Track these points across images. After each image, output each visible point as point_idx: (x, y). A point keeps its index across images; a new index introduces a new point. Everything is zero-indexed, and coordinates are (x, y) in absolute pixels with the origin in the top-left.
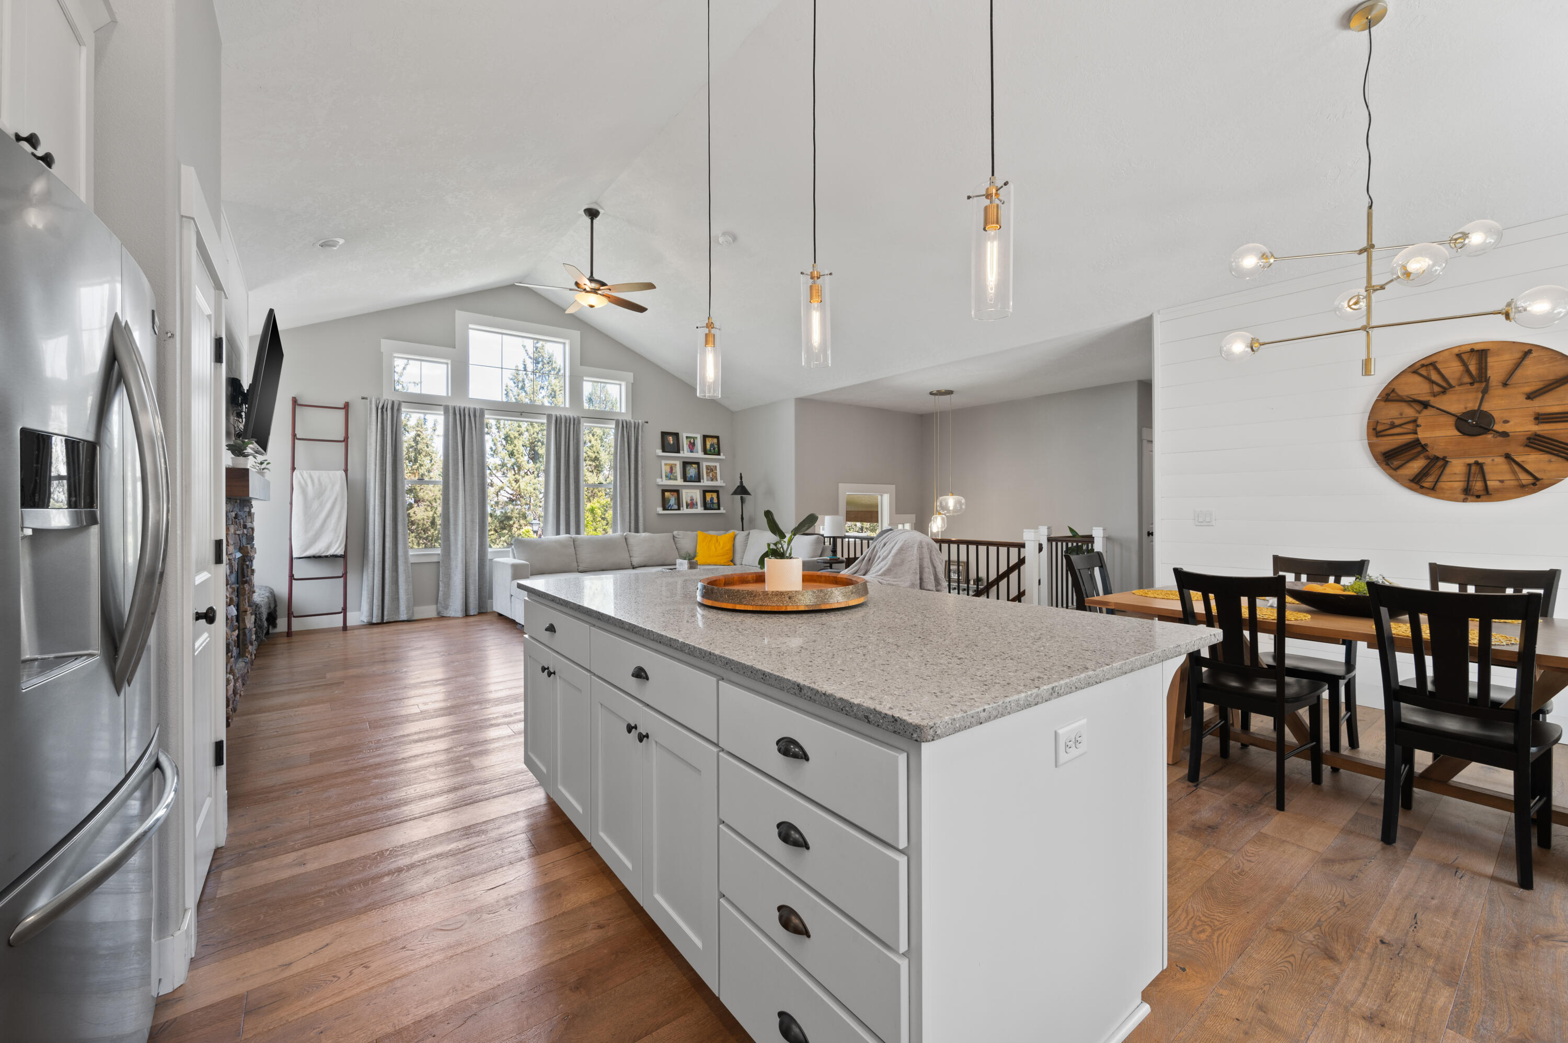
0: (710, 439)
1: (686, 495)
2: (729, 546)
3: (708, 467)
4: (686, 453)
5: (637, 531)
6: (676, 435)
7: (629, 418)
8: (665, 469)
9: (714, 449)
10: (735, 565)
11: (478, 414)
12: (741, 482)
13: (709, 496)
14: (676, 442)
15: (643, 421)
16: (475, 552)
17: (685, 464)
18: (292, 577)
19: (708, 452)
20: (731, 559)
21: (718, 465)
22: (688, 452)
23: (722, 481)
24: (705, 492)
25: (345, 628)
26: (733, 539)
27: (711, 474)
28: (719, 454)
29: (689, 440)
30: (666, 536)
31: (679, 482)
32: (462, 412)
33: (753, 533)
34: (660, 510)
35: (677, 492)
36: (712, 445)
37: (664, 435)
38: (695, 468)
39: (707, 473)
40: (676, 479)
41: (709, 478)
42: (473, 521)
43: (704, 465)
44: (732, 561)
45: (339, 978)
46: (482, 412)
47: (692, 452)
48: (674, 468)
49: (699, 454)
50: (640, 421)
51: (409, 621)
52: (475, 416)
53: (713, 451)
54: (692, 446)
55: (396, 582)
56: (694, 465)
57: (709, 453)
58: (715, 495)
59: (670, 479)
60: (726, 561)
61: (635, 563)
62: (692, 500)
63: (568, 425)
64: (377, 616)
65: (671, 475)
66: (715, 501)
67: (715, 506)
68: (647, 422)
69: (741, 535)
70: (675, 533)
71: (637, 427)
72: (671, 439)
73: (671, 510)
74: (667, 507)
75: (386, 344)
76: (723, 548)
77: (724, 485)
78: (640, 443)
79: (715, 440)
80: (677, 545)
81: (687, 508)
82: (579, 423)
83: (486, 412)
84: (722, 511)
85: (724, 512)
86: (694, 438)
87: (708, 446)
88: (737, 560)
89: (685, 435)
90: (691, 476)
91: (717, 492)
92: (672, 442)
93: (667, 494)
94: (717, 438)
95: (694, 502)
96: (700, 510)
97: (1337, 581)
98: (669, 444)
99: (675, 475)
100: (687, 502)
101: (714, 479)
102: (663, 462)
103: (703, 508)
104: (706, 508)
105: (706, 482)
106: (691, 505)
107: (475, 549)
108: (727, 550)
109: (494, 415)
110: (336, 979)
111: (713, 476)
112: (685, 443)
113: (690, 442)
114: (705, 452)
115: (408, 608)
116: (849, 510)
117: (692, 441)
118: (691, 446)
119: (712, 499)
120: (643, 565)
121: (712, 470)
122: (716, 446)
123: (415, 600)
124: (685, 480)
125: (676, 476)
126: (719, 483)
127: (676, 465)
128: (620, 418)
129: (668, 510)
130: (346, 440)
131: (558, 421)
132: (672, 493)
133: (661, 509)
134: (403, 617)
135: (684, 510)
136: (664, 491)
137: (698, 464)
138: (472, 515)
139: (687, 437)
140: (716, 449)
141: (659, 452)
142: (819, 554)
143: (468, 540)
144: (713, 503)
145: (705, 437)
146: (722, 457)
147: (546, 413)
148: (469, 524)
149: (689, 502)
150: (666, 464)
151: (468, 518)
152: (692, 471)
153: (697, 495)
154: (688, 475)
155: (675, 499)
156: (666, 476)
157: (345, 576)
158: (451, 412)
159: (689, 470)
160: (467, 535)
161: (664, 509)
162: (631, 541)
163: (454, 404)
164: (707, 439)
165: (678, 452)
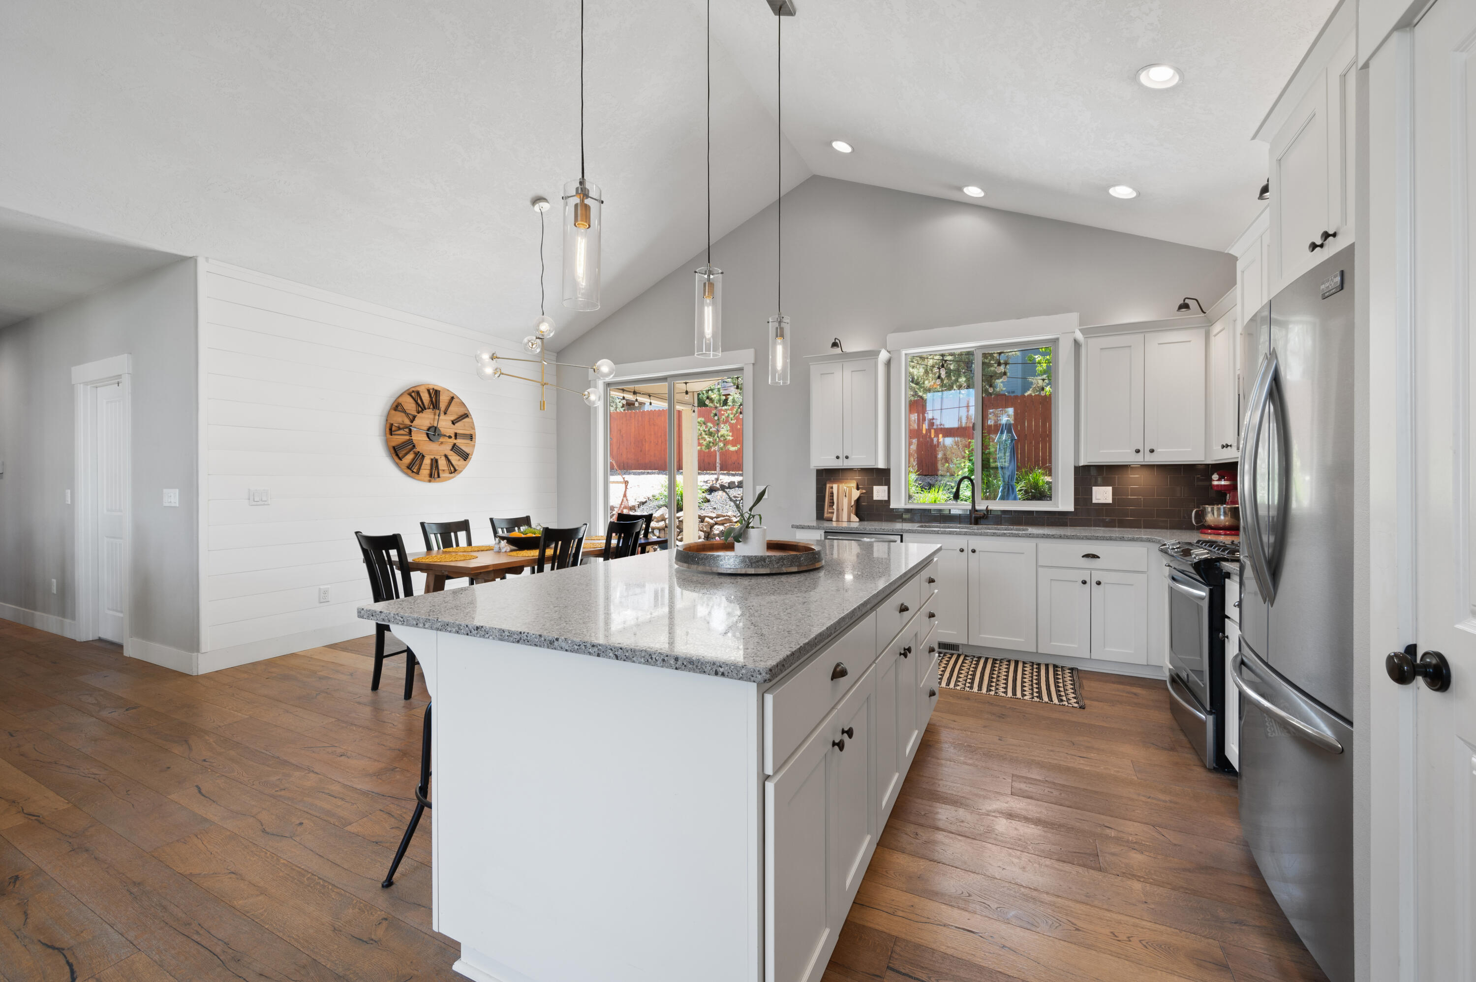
45: (1140, 941)
97: (519, 529)
110: (1144, 942)
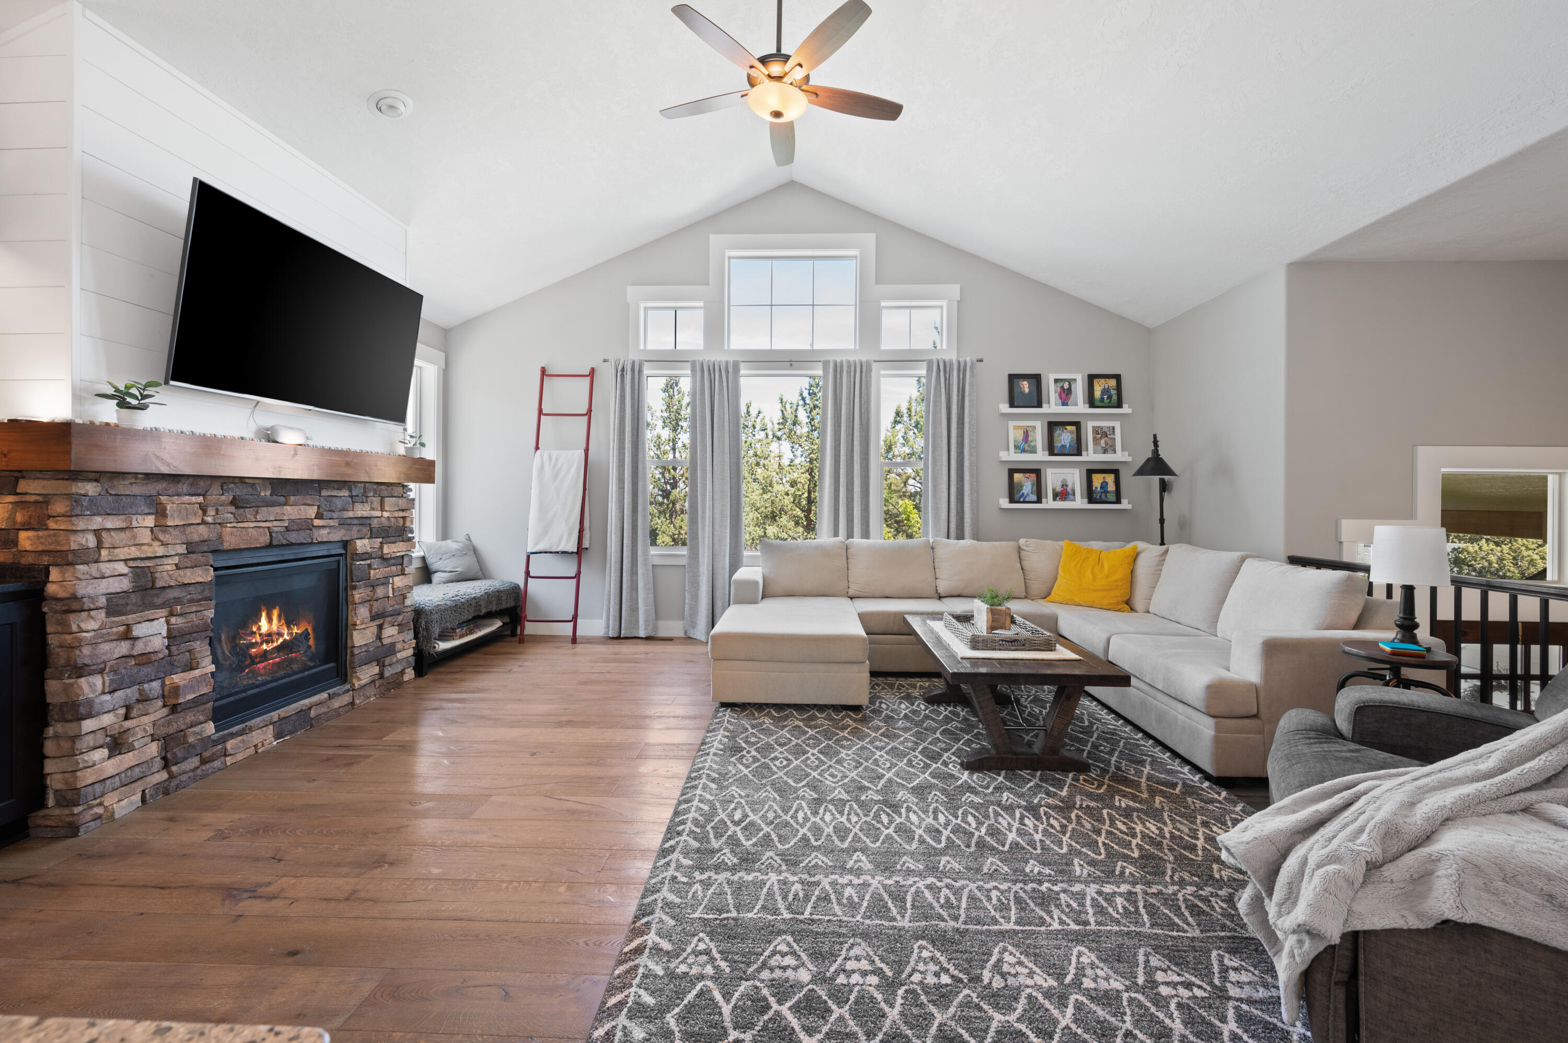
0: (1103, 380)
1: (1052, 479)
2: (1121, 573)
3: (1096, 430)
4: (1053, 407)
5: (960, 536)
6: (1036, 379)
7: (951, 356)
8: (1014, 434)
9: (1110, 397)
10: (1132, 609)
11: (731, 370)
12: (1156, 451)
13: (1097, 480)
14: (1034, 389)
15: (974, 359)
16: (724, 556)
17: (1053, 426)
18: (527, 573)
19: (1097, 403)
20: (1126, 599)
21: (1117, 425)
22: (1056, 405)
23: (1126, 453)
24: (1090, 473)
25: (574, 640)
26: (1131, 559)
27: (1103, 441)
28: (1119, 405)
29: (1060, 384)
30: (1007, 546)
31: (1041, 455)
32: (711, 368)
33: (1176, 551)
34: (1004, 503)
35: (1037, 472)
36: (1105, 391)
37: (1013, 379)
38: (1071, 432)
39: (1095, 439)
40: (1033, 451)
41: (1099, 448)
42: (722, 514)
43: (1089, 428)
44: (1128, 602)
46: (736, 365)
47: (1065, 404)
48: (1030, 433)
49: (1079, 407)
50: (968, 359)
51: (648, 638)
52: (727, 372)
53: (1106, 401)
54: (1066, 395)
55: (634, 588)
56: (1069, 428)
57: (1100, 404)
58: (1110, 478)
59: (1024, 451)
60: (1113, 601)
61: (941, 590)
62: (1064, 485)
63: (852, 374)
64: (613, 629)
65: (1025, 445)
66: (1111, 487)
67: (1112, 497)
68: (981, 361)
69: (1149, 552)
70: (1022, 542)
71: (962, 369)
72: (1025, 386)
73: (1024, 502)
74: (1016, 497)
75: (632, 291)
76: (1108, 576)
77: (1130, 459)
78: (967, 394)
79: (1113, 383)
80: (1024, 563)
81: (1054, 499)
82: (869, 370)
83: (742, 365)
84: (1125, 505)
85: (1129, 507)
86: (1070, 381)
87: (1098, 394)
88: (1139, 603)
89: (1052, 377)
90: (1064, 446)
91: (1116, 472)
92: (1027, 390)
93: (1017, 477)
94: (1118, 377)
95: (1069, 489)
96: (1079, 502)
98: (1022, 393)
99: (1032, 444)
100: (1054, 490)
101: (1110, 448)
102: (1012, 424)
103: (1086, 500)
104: (1091, 500)
105: (1091, 455)
106: (1063, 494)
107: (725, 552)
108: (1116, 581)
109: (750, 369)
111: (1106, 443)
112: (1051, 391)
113: (1062, 387)
114: (1092, 403)
115: (647, 622)
116: (1450, 507)
117: (1066, 386)
118: (1064, 396)
119: (1104, 485)
120: (956, 593)
121: (1105, 435)
122: (1113, 392)
123: (657, 614)
124: (1052, 452)
125: (1035, 447)
126: (1119, 456)
127: (1035, 427)
128: (934, 357)
129: (1019, 502)
130: (589, 413)
131: (838, 369)
132: (1027, 475)
133: (1007, 500)
134: (642, 634)
135: (1049, 503)
136: (1012, 472)
137: (1077, 424)
138: (723, 505)
139: (1056, 381)
140: (1115, 397)
141: (1005, 408)
142: (1354, 616)
143: (716, 539)
144: (1106, 492)
145: (1092, 378)
146: (1126, 409)
147: (822, 359)
148: (717, 516)
149: (1059, 489)
150: (1016, 428)
151: (717, 511)
152: (1065, 437)
153: (1075, 479)
154: (1057, 444)
155: (1033, 485)
156: (1016, 447)
157: (578, 576)
158: (698, 368)
159: (1060, 435)
160: (715, 533)
161: (1012, 500)
162: (940, 552)
163: (701, 359)
164: (1095, 381)
165: (1039, 405)
